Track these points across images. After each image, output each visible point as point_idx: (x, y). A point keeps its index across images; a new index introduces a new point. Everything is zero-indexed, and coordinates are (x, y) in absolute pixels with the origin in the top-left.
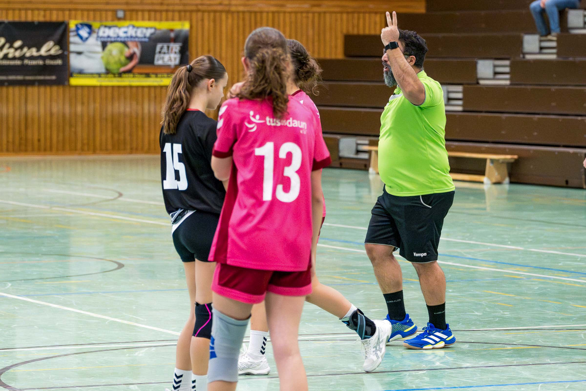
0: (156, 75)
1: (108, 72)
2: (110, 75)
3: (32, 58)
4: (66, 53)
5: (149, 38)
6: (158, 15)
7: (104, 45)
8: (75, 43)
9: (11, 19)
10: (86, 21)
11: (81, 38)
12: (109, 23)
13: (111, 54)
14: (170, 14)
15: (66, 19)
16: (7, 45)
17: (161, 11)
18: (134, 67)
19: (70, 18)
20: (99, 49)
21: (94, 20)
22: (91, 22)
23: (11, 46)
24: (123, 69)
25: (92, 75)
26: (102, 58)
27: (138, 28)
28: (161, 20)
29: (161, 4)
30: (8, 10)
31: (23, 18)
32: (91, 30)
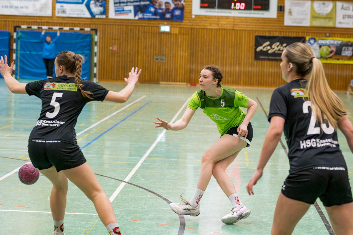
0: (342, 59)
1: (322, 57)
2: (323, 59)
5: (340, 45)
7: (320, 47)
9: (282, 35)
10: (313, 37)
11: (311, 43)
12: (323, 38)
13: (323, 50)
14: (349, 35)
15: (305, 36)
16: (280, 45)
17: (345, 34)
18: (332, 56)
19: (307, 35)
20: (318, 48)
21: (317, 36)
23: (282, 46)
24: (328, 56)
26: (319, 52)
28: (345, 37)
29: (346, 31)
30: (281, 32)
31: (287, 35)
32: (315, 41)
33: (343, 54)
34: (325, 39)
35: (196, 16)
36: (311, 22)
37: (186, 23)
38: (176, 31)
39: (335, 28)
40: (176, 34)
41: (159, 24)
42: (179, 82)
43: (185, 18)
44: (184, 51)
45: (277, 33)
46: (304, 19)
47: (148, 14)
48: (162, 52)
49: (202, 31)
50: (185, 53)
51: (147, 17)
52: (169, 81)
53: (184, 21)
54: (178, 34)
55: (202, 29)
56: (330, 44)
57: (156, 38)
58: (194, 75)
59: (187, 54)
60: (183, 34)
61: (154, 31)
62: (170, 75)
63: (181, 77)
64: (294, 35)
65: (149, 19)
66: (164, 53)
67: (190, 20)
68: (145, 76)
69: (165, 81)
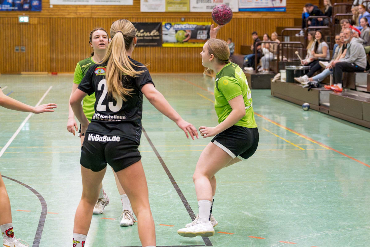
0: (198, 43)
1: (178, 42)
2: (179, 43)
3: (147, 36)
4: (161, 35)
5: (195, 29)
6: (198, 20)
7: (176, 31)
8: (165, 31)
9: (139, 21)
10: (169, 22)
12: (179, 23)
13: (179, 35)
14: (203, 20)
15: (161, 21)
17: (199, 18)
18: (188, 40)
19: (163, 21)
20: (174, 33)
21: (173, 22)
22: (171, 23)
23: (139, 32)
24: (184, 40)
25: (171, 43)
26: (175, 36)
27: (190, 24)
28: (200, 21)
29: (200, 15)
30: (138, 18)
31: (144, 21)
32: (171, 26)
33: (199, 37)
34: (181, 24)
35: (54, 5)
36: (166, 8)
37: (44, 13)
38: (35, 21)
39: (189, 13)
40: (35, 25)
41: (18, 15)
42: (41, 71)
43: (43, 9)
44: (44, 41)
45: (134, 19)
46: (159, 5)
47: (6, 6)
48: (22, 43)
49: (60, 20)
50: (45, 42)
51: (6, 8)
52: (31, 71)
53: (42, 11)
54: (37, 24)
55: (60, 18)
56: (185, 28)
57: (15, 29)
58: (54, 64)
59: (46, 43)
60: (42, 24)
61: (13, 21)
62: (31, 65)
63: (42, 66)
64: (150, 21)
65: (7, 10)
66: (24, 43)
67: (48, 10)
68: (6, 66)
69: (26, 71)
